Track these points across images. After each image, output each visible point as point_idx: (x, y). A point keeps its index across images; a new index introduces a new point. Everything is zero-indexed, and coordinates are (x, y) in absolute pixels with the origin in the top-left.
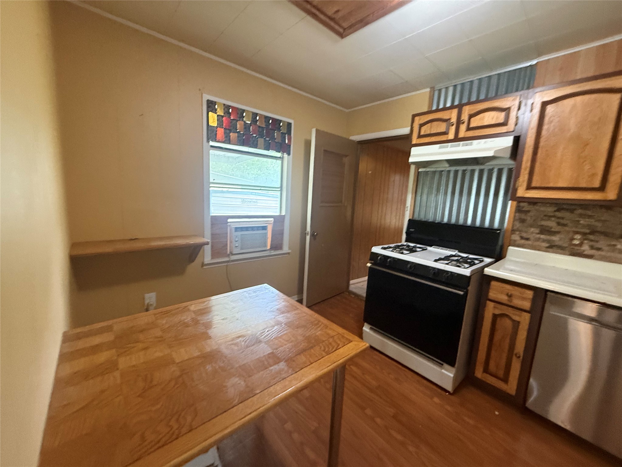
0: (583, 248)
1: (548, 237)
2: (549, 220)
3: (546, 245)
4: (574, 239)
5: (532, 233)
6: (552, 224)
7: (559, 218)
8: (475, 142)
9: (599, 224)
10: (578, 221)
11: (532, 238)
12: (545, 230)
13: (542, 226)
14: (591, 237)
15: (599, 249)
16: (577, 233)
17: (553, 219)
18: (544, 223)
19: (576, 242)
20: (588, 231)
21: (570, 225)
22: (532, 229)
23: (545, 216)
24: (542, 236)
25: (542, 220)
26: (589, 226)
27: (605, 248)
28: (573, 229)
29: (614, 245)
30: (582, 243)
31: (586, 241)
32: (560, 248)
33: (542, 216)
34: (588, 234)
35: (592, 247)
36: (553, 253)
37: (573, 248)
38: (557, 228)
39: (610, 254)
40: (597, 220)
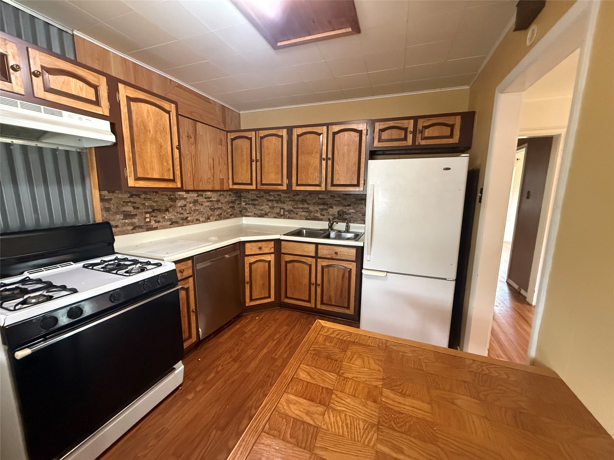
0: (152, 224)
1: (131, 221)
2: (127, 205)
3: (130, 228)
4: (147, 218)
5: (119, 219)
6: (129, 209)
7: (133, 203)
8: (66, 113)
9: (155, 204)
10: (144, 204)
11: (120, 225)
12: (127, 215)
13: (124, 211)
14: (153, 214)
15: (159, 222)
16: (147, 213)
17: (129, 204)
18: (124, 209)
19: (148, 220)
20: (151, 210)
21: (141, 207)
22: (118, 216)
23: (124, 202)
24: (127, 221)
25: (123, 206)
26: (151, 207)
27: (161, 220)
28: (144, 210)
29: (164, 217)
30: (150, 220)
31: (152, 218)
32: (140, 227)
33: (122, 202)
34: (152, 212)
35: (155, 221)
36: (137, 232)
37: (147, 225)
38: (134, 212)
39: (164, 224)
40: (153, 202)
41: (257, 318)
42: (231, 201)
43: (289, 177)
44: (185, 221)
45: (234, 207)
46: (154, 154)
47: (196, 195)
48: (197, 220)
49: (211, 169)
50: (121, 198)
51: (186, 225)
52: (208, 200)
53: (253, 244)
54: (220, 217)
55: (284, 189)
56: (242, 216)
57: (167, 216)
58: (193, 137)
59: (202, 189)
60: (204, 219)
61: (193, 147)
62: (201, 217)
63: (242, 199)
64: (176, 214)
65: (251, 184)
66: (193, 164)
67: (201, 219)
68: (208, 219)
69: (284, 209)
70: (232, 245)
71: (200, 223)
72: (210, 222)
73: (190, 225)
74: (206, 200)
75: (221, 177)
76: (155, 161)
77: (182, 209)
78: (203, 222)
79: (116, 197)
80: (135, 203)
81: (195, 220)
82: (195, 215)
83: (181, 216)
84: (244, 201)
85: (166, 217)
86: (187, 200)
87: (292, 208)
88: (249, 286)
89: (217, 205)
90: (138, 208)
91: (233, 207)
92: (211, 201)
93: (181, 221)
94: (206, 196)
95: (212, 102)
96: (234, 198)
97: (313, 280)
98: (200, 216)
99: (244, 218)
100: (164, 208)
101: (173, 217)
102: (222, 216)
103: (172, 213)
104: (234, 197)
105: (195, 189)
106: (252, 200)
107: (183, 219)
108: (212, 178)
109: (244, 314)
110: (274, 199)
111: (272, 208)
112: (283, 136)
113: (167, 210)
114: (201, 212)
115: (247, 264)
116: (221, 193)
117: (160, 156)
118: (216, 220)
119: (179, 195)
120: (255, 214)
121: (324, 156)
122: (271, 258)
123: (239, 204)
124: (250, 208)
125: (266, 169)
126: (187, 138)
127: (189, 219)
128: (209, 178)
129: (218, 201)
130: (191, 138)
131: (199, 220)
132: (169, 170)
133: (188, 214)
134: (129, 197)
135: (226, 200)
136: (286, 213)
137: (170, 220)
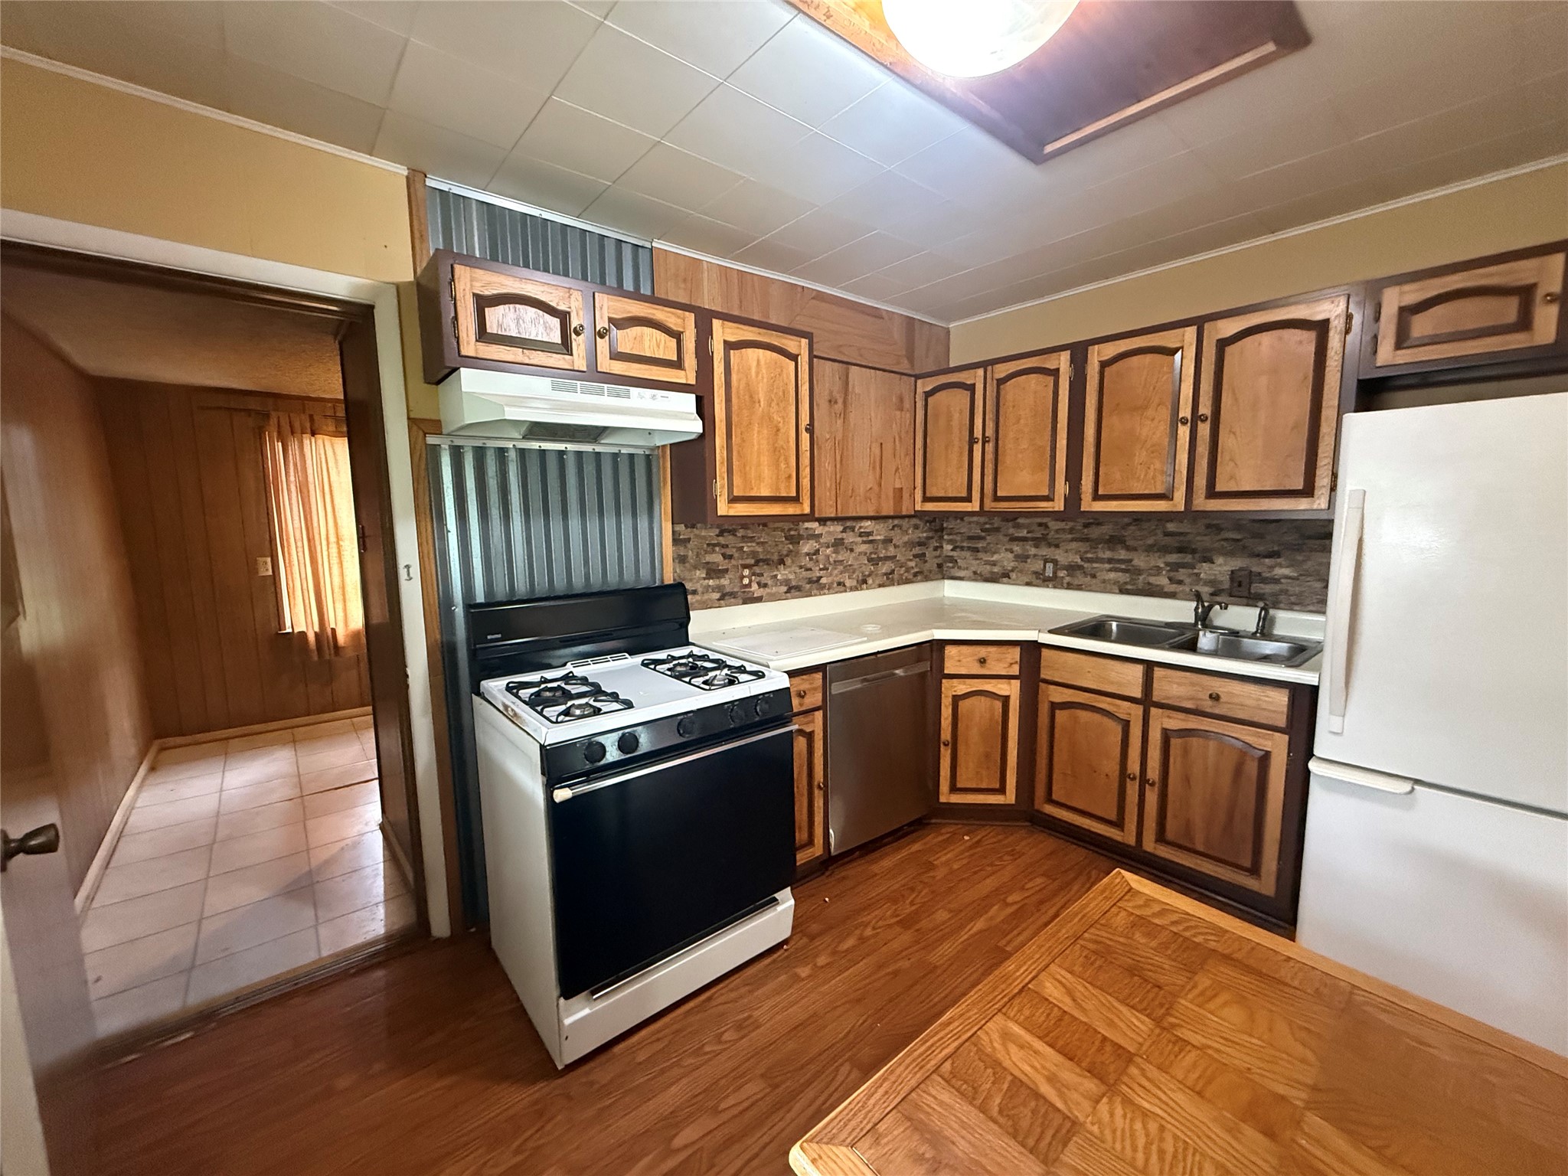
0: (753, 589)
1: (717, 582)
2: (713, 551)
3: (717, 596)
4: (744, 577)
5: (699, 579)
6: (716, 558)
7: (723, 546)
8: (634, 391)
9: (760, 549)
10: (742, 548)
11: (700, 590)
12: (713, 572)
13: (708, 563)
14: (757, 570)
15: (765, 586)
16: (745, 566)
17: (717, 549)
18: (709, 558)
19: (746, 581)
20: (752, 562)
21: (736, 555)
22: (698, 572)
23: (708, 545)
24: (711, 582)
25: (706, 552)
26: (754, 554)
27: (770, 582)
28: (741, 562)
29: (776, 576)
30: (751, 581)
31: (753, 578)
32: (733, 595)
33: (705, 546)
34: (754, 565)
35: (759, 584)
36: (727, 606)
37: (744, 592)
38: (723, 564)
39: (774, 589)
40: (758, 543)
41: (966, 838)
42: (917, 540)
43: (1074, 475)
44: (814, 586)
45: (924, 555)
46: (765, 446)
47: (840, 528)
48: (839, 584)
49: (874, 468)
50: (704, 537)
51: (815, 595)
52: (865, 539)
53: (964, 649)
54: (890, 580)
55: (1056, 509)
56: (943, 578)
57: (782, 574)
58: (840, 401)
59: (854, 514)
60: (854, 583)
61: (840, 422)
62: (849, 578)
63: (946, 537)
64: (798, 571)
65: (968, 499)
66: (838, 458)
67: (848, 583)
68: (862, 583)
69: (1055, 562)
70: (914, 648)
71: (846, 591)
72: (867, 589)
73: (825, 594)
74: (859, 539)
75: (898, 486)
76: (765, 460)
77: (811, 559)
78: (852, 589)
79: (696, 536)
80: (727, 546)
81: (835, 585)
82: (836, 572)
83: (808, 574)
84: (950, 542)
85: (779, 577)
86: (822, 541)
87: (1079, 560)
88: (949, 751)
89: (884, 551)
90: (731, 557)
91: (921, 556)
92: (871, 542)
93: (808, 586)
94: (862, 530)
95: (884, 314)
96: (925, 535)
97: (1134, 767)
98: (847, 575)
99: (947, 582)
100: (776, 557)
101: (791, 577)
102: (896, 576)
103: (789, 567)
104: (925, 532)
105: (840, 515)
106: (971, 538)
107: (810, 581)
108: (876, 488)
109: (933, 821)
110: (1029, 535)
111: (1023, 558)
112: (1058, 370)
113: (782, 562)
114: (850, 565)
115: (946, 697)
116: (896, 522)
117: (775, 449)
118: (880, 586)
119: (807, 529)
120: (975, 573)
121: (1185, 412)
122: (1012, 690)
123: (936, 549)
124: (964, 558)
125: (1008, 459)
126: (827, 403)
127: (823, 581)
128: (871, 489)
129: (888, 541)
130: (836, 402)
131: (844, 585)
132: (790, 477)
133: (821, 570)
134: (718, 536)
135: (906, 538)
136: (1062, 573)
137: (787, 582)
